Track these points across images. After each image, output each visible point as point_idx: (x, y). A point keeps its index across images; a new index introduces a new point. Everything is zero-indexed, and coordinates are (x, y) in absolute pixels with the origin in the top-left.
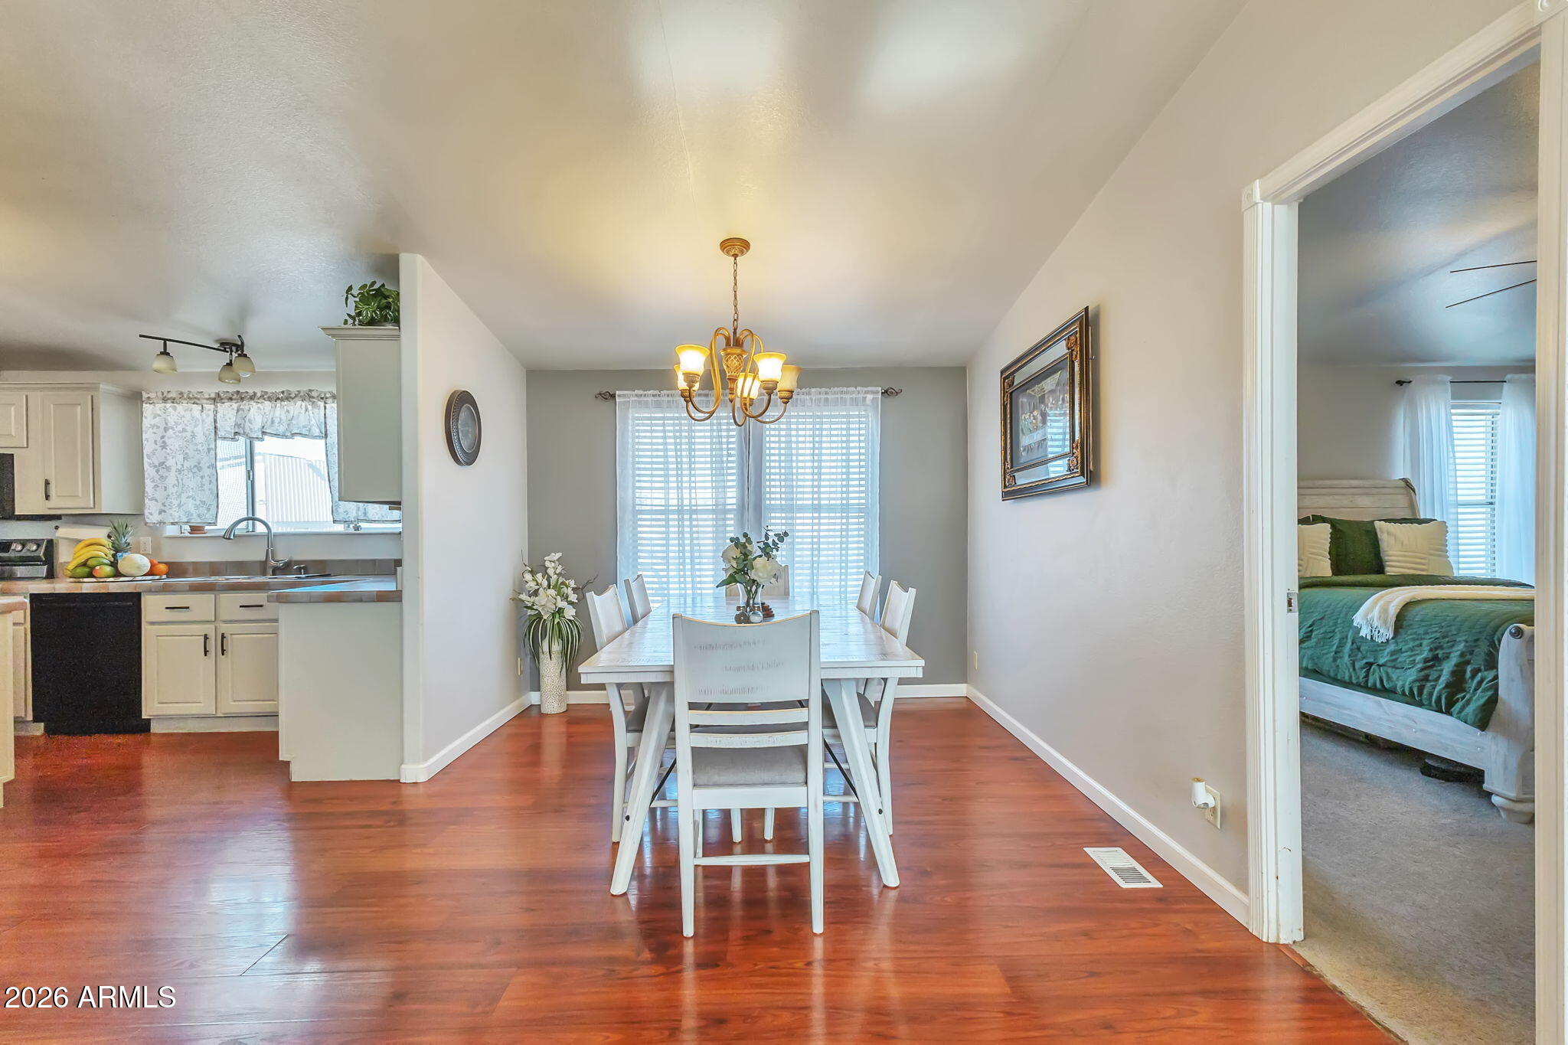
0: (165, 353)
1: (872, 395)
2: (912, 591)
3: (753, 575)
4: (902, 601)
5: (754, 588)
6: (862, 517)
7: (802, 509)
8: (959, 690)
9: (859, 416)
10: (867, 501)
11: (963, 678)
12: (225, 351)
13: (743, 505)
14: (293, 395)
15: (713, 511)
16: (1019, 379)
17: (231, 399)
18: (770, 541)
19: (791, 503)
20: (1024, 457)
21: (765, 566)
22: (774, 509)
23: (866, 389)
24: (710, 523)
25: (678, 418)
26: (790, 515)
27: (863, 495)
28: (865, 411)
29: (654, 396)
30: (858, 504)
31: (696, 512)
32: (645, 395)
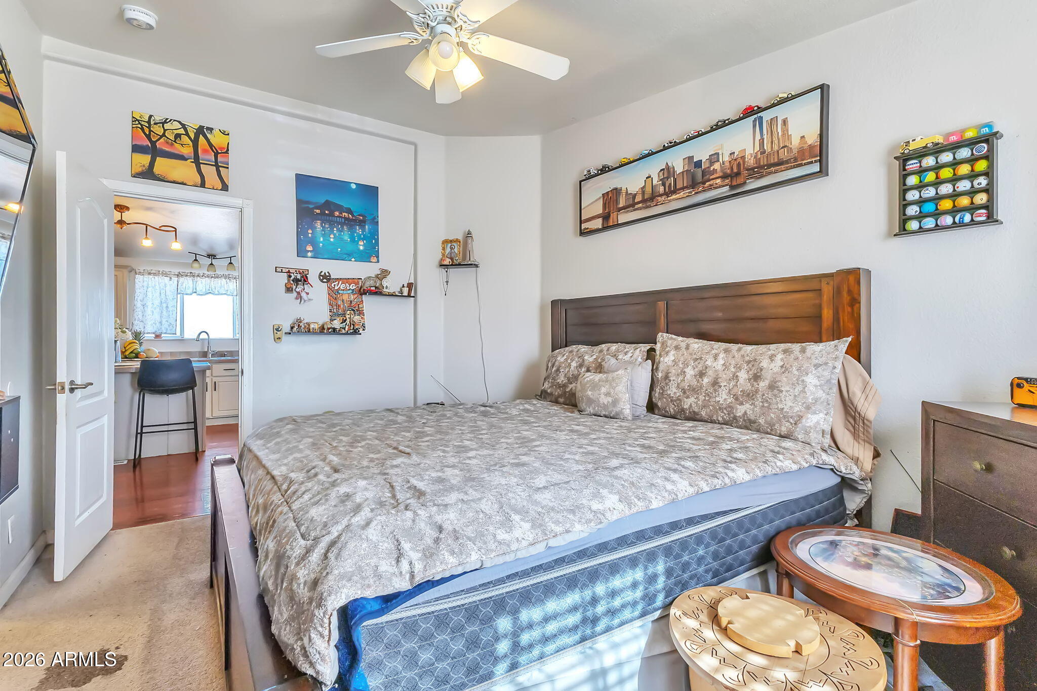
0: (196, 260)
12: (209, 258)
14: (220, 276)
17: (187, 276)
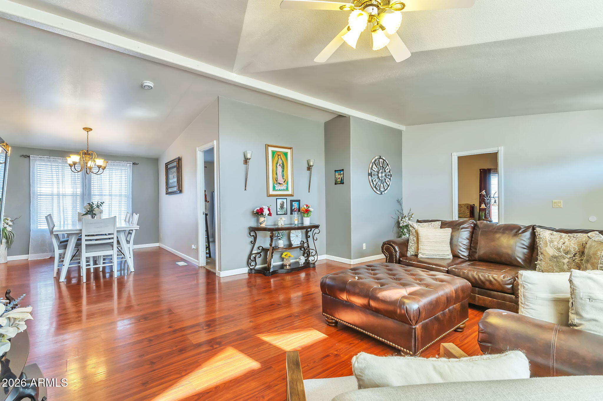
1: (129, 165)
2: (138, 215)
3: (94, 212)
4: (136, 217)
5: (94, 216)
6: (126, 198)
7: (105, 195)
8: (157, 245)
9: (125, 169)
10: (128, 193)
11: (158, 241)
13: (84, 194)
15: (72, 195)
16: (169, 166)
18: (99, 205)
19: (102, 193)
20: (170, 185)
21: (98, 210)
22: (95, 195)
23: (127, 162)
24: (71, 199)
25: (57, 166)
26: (102, 197)
27: (127, 192)
28: (127, 168)
29: (47, 158)
30: (125, 194)
31: (65, 195)
32: (43, 158)
